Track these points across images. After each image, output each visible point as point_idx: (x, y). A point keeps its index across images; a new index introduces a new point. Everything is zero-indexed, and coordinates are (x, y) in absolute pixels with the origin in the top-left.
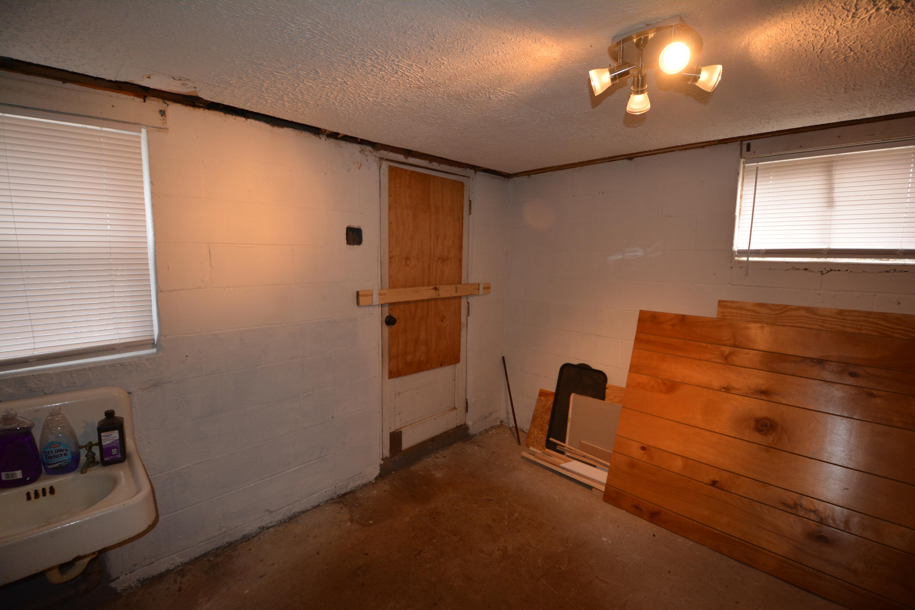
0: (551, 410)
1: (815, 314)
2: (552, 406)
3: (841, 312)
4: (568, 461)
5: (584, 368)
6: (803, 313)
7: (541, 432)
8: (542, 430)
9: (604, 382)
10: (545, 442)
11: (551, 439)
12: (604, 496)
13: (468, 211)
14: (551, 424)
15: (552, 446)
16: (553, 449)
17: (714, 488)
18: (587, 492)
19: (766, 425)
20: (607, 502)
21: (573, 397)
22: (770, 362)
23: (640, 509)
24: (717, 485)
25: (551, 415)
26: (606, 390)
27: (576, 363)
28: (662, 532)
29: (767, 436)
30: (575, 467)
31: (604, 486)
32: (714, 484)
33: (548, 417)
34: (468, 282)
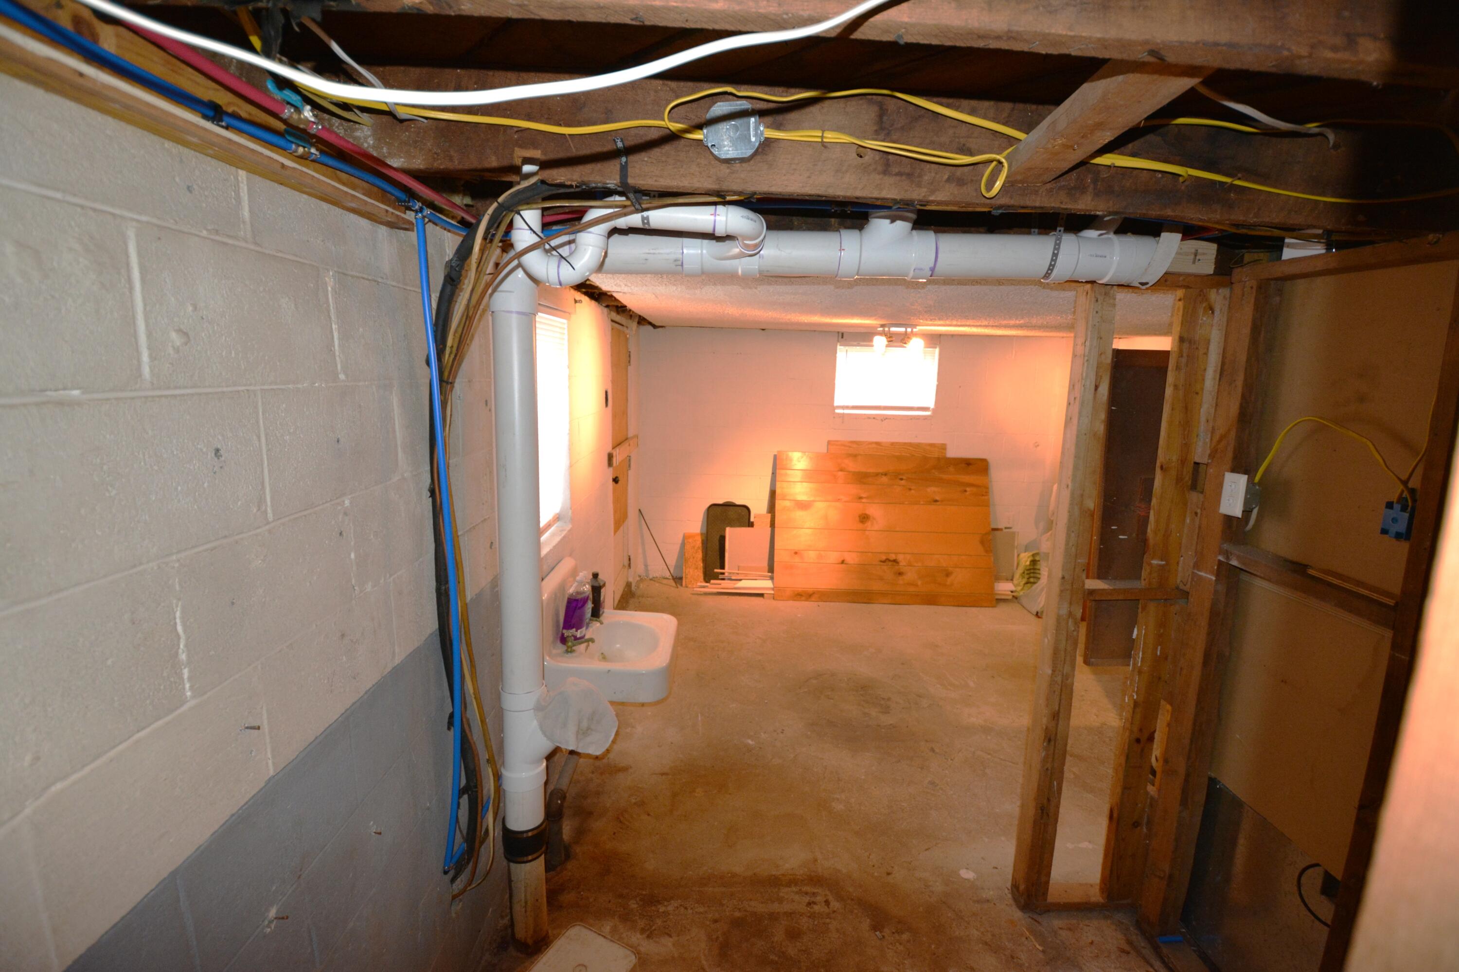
0: (701, 548)
1: (881, 446)
2: (701, 545)
3: (892, 444)
4: (737, 583)
5: (729, 505)
6: (874, 446)
7: (696, 571)
8: (697, 568)
9: (748, 513)
10: (702, 578)
11: (716, 570)
12: (774, 597)
13: (629, 362)
14: (705, 560)
15: (716, 577)
16: (718, 579)
17: (843, 565)
18: (761, 599)
19: (864, 518)
20: (777, 600)
21: (728, 530)
22: (861, 478)
23: (801, 595)
24: (845, 562)
25: (703, 552)
26: (752, 519)
27: (721, 502)
28: (820, 603)
29: (866, 525)
30: (746, 584)
31: (773, 589)
32: (843, 562)
33: (700, 555)
34: (630, 435)
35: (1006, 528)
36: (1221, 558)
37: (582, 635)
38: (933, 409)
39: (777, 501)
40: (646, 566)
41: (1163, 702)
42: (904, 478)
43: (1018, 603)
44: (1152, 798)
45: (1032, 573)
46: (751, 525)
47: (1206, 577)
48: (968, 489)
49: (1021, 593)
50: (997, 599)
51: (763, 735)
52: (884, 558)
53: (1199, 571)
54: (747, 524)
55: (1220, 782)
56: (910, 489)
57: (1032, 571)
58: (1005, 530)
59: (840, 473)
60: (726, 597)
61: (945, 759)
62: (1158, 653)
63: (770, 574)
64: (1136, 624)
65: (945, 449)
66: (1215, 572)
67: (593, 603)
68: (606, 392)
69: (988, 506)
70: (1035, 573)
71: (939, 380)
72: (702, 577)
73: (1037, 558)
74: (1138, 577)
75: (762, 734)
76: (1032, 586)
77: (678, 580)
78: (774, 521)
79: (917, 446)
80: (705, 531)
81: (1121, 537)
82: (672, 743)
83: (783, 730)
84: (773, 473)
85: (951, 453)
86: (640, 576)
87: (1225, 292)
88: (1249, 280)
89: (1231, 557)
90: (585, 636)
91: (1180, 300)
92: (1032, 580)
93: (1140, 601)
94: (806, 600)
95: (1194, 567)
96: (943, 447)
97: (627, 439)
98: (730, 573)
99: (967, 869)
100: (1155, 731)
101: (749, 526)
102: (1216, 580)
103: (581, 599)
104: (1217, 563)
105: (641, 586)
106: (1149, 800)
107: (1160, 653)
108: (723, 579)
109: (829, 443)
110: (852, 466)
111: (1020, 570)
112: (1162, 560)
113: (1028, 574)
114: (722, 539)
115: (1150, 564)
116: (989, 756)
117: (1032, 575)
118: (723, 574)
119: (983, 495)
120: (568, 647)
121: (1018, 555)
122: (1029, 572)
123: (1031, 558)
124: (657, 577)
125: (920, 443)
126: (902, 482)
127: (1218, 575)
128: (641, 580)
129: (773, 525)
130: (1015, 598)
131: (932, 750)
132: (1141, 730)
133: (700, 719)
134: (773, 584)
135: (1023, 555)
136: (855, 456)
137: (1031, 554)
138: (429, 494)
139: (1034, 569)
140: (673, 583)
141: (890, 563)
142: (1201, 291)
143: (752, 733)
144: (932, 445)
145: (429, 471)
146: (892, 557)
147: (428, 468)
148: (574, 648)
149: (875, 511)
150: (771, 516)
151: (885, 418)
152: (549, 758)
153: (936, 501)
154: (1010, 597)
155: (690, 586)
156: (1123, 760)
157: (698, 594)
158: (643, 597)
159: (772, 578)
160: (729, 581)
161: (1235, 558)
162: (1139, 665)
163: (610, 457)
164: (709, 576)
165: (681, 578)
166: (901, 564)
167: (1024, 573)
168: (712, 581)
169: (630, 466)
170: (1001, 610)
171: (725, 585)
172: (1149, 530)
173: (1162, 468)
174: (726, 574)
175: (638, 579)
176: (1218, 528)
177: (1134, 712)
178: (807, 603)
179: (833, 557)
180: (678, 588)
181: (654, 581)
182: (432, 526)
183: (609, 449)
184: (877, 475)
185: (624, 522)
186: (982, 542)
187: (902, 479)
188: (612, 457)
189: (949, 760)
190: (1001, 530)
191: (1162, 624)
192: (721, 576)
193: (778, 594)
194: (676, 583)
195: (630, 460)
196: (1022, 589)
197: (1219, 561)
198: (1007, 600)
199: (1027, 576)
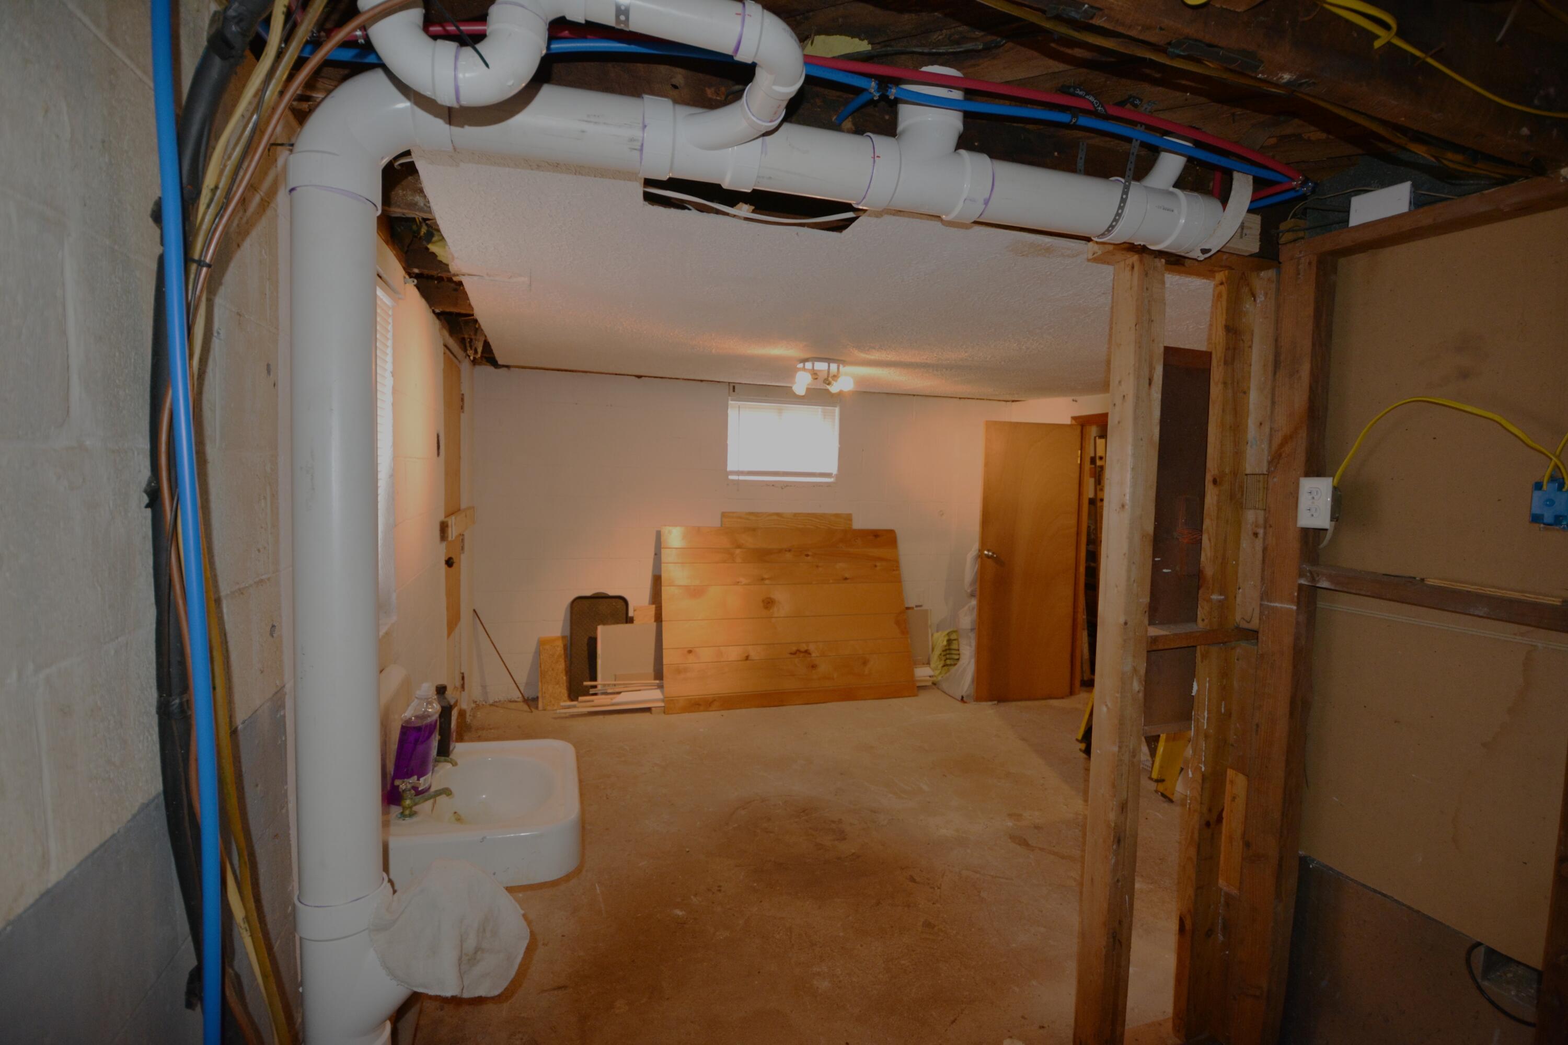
0: (563, 656)
1: (783, 517)
2: (563, 652)
5: (599, 597)
8: (558, 684)
9: (625, 607)
10: (566, 695)
11: (586, 683)
12: (665, 711)
13: (462, 408)
14: (569, 672)
15: (586, 692)
16: (587, 694)
17: (748, 662)
18: (646, 715)
19: (769, 603)
20: (668, 714)
21: (600, 629)
22: (762, 556)
23: (699, 705)
24: (750, 658)
25: (565, 661)
26: (631, 614)
27: (588, 593)
28: (723, 712)
29: (771, 611)
30: (627, 698)
31: (663, 701)
32: (747, 658)
33: (561, 666)
34: (463, 506)
35: (917, 606)
36: (1303, 581)
37: (427, 785)
38: (836, 475)
39: (663, 588)
40: (484, 687)
41: (1230, 773)
42: (810, 553)
43: (938, 688)
44: (1228, 895)
45: (950, 655)
46: (629, 620)
47: (1281, 607)
48: (878, 564)
49: (939, 678)
50: (918, 687)
51: (694, 900)
52: (794, 649)
53: (1271, 602)
54: (624, 620)
55: (1313, 860)
56: (817, 567)
57: (948, 652)
58: (915, 609)
59: (738, 551)
60: (601, 717)
61: (931, 888)
62: (1223, 711)
63: (657, 682)
64: (1194, 677)
65: (851, 520)
66: (1296, 599)
67: (440, 734)
68: (438, 436)
69: (900, 582)
70: (952, 654)
71: (840, 443)
72: (565, 692)
73: (953, 636)
74: (1195, 620)
75: (692, 897)
76: (948, 671)
77: (531, 702)
78: (661, 614)
79: (823, 516)
80: (568, 633)
81: (1165, 571)
82: (563, 936)
83: (720, 886)
84: (656, 554)
85: (858, 525)
86: (475, 702)
87: (1270, 274)
88: (1303, 256)
89: (1317, 579)
90: (430, 788)
91: (1222, 284)
92: (948, 662)
93: (1198, 647)
94: (706, 710)
95: (1262, 599)
96: (849, 518)
97: (459, 510)
98: (604, 685)
99: (1011, 1037)
100: (1223, 810)
101: (627, 622)
102: (1297, 609)
103: (426, 726)
104: (1296, 588)
105: (479, 714)
106: (1222, 899)
107: (1225, 710)
108: (595, 694)
109: (724, 515)
110: (749, 541)
111: (938, 652)
112: (1221, 595)
113: (944, 655)
114: (592, 642)
115: (1209, 601)
116: (978, 876)
117: (948, 656)
118: (595, 687)
119: (894, 570)
120: (404, 808)
121: (932, 635)
122: (945, 653)
123: (946, 638)
124: (500, 701)
125: (824, 514)
126: (809, 558)
127: (1298, 604)
128: (477, 706)
129: (659, 618)
130: (934, 684)
131: (912, 879)
132: (1210, 810)
133: (598, 891)
134: (663, 693)
135: (936, 635)
136: (753, 530)
137: (946, 632)
138: (146, 499)
139: (950, 649)
140: (526, 707)
141: (802, 655)
142: (1243, 274)
143: (679, 900)
144: (837, 516)
145: (148, 453)
146: (803, 647)
147: (144, 444)
148: (415, 809)
149: (781, 595)
150: (656, 607)
151: (787, 485)
152: (398, 1016)
153: (846, 579)
154: (930, 684)
155: (549, 708)
156: (1192, 852)
157: (562, 718)
158: (483, 729)
159: (661, 687)
160: (603, 696)
161: (1324, 579)
162: (1205, 727)
163: (444, 527)
164: (576, 691)
165: (535, 699)
166: (813, 655)
167: (941, 654)
168: (580, 698)
169: (463, 548)
170: (923, 699)
171: (601, 702)
172: (1203, 558)
173: (1215, 482)
174: (599, 687)
175: (473, 705)
176: (1293, 545)
177: (1202, 789)
178: (707, 714)
179: (733, 654)
180: (532, 712)
181: (497, 707)
182: (151, 571)
183: (442, 517)
184: (780, 551)
185: (456, 625)
186: (898, 623)
187: (807, 555)
188: (447, 526)
189: (936, 888)
190: (912, 608)
191: (1225, 674)
192: (592, 691)
193: (670, 707)
194: (529, 706)
195: (463, 540)
196: (940, 673)
197: (1300, 586)
198: (926, 686)
199: (944, 658)
